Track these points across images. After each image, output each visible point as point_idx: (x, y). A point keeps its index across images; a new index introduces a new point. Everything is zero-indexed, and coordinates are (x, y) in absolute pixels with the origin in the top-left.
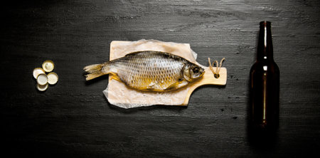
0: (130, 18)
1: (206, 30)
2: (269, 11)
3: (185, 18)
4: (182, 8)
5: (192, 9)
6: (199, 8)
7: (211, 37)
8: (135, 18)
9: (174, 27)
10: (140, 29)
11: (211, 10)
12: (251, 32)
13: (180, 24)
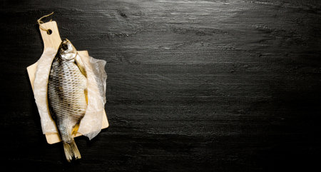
0: (125, 35)
1: (202, 48)
2: (263, 30)
3: (181, 36)
4: (177, 26)
5: (188, 27)
6: (195, 26)
7: (207, 55)
8: (130, 35)
9: (169, 45)
10: (136, 47)
11: (206, 29)
12: (245, 51)
13: (176, 42)
